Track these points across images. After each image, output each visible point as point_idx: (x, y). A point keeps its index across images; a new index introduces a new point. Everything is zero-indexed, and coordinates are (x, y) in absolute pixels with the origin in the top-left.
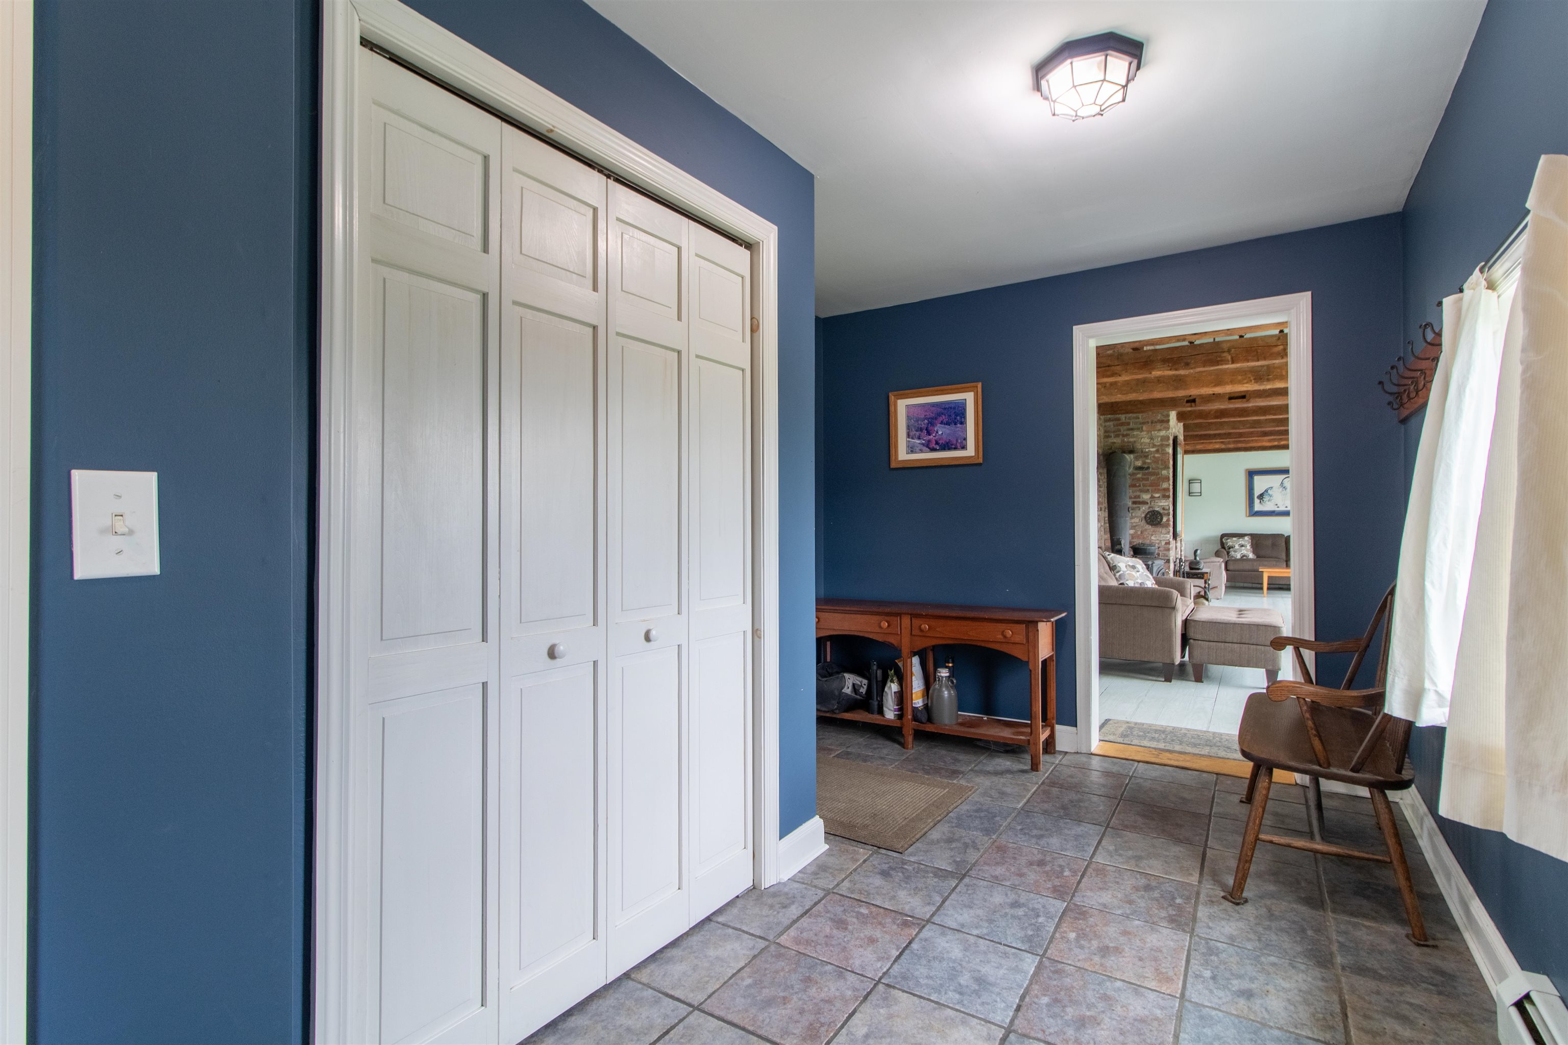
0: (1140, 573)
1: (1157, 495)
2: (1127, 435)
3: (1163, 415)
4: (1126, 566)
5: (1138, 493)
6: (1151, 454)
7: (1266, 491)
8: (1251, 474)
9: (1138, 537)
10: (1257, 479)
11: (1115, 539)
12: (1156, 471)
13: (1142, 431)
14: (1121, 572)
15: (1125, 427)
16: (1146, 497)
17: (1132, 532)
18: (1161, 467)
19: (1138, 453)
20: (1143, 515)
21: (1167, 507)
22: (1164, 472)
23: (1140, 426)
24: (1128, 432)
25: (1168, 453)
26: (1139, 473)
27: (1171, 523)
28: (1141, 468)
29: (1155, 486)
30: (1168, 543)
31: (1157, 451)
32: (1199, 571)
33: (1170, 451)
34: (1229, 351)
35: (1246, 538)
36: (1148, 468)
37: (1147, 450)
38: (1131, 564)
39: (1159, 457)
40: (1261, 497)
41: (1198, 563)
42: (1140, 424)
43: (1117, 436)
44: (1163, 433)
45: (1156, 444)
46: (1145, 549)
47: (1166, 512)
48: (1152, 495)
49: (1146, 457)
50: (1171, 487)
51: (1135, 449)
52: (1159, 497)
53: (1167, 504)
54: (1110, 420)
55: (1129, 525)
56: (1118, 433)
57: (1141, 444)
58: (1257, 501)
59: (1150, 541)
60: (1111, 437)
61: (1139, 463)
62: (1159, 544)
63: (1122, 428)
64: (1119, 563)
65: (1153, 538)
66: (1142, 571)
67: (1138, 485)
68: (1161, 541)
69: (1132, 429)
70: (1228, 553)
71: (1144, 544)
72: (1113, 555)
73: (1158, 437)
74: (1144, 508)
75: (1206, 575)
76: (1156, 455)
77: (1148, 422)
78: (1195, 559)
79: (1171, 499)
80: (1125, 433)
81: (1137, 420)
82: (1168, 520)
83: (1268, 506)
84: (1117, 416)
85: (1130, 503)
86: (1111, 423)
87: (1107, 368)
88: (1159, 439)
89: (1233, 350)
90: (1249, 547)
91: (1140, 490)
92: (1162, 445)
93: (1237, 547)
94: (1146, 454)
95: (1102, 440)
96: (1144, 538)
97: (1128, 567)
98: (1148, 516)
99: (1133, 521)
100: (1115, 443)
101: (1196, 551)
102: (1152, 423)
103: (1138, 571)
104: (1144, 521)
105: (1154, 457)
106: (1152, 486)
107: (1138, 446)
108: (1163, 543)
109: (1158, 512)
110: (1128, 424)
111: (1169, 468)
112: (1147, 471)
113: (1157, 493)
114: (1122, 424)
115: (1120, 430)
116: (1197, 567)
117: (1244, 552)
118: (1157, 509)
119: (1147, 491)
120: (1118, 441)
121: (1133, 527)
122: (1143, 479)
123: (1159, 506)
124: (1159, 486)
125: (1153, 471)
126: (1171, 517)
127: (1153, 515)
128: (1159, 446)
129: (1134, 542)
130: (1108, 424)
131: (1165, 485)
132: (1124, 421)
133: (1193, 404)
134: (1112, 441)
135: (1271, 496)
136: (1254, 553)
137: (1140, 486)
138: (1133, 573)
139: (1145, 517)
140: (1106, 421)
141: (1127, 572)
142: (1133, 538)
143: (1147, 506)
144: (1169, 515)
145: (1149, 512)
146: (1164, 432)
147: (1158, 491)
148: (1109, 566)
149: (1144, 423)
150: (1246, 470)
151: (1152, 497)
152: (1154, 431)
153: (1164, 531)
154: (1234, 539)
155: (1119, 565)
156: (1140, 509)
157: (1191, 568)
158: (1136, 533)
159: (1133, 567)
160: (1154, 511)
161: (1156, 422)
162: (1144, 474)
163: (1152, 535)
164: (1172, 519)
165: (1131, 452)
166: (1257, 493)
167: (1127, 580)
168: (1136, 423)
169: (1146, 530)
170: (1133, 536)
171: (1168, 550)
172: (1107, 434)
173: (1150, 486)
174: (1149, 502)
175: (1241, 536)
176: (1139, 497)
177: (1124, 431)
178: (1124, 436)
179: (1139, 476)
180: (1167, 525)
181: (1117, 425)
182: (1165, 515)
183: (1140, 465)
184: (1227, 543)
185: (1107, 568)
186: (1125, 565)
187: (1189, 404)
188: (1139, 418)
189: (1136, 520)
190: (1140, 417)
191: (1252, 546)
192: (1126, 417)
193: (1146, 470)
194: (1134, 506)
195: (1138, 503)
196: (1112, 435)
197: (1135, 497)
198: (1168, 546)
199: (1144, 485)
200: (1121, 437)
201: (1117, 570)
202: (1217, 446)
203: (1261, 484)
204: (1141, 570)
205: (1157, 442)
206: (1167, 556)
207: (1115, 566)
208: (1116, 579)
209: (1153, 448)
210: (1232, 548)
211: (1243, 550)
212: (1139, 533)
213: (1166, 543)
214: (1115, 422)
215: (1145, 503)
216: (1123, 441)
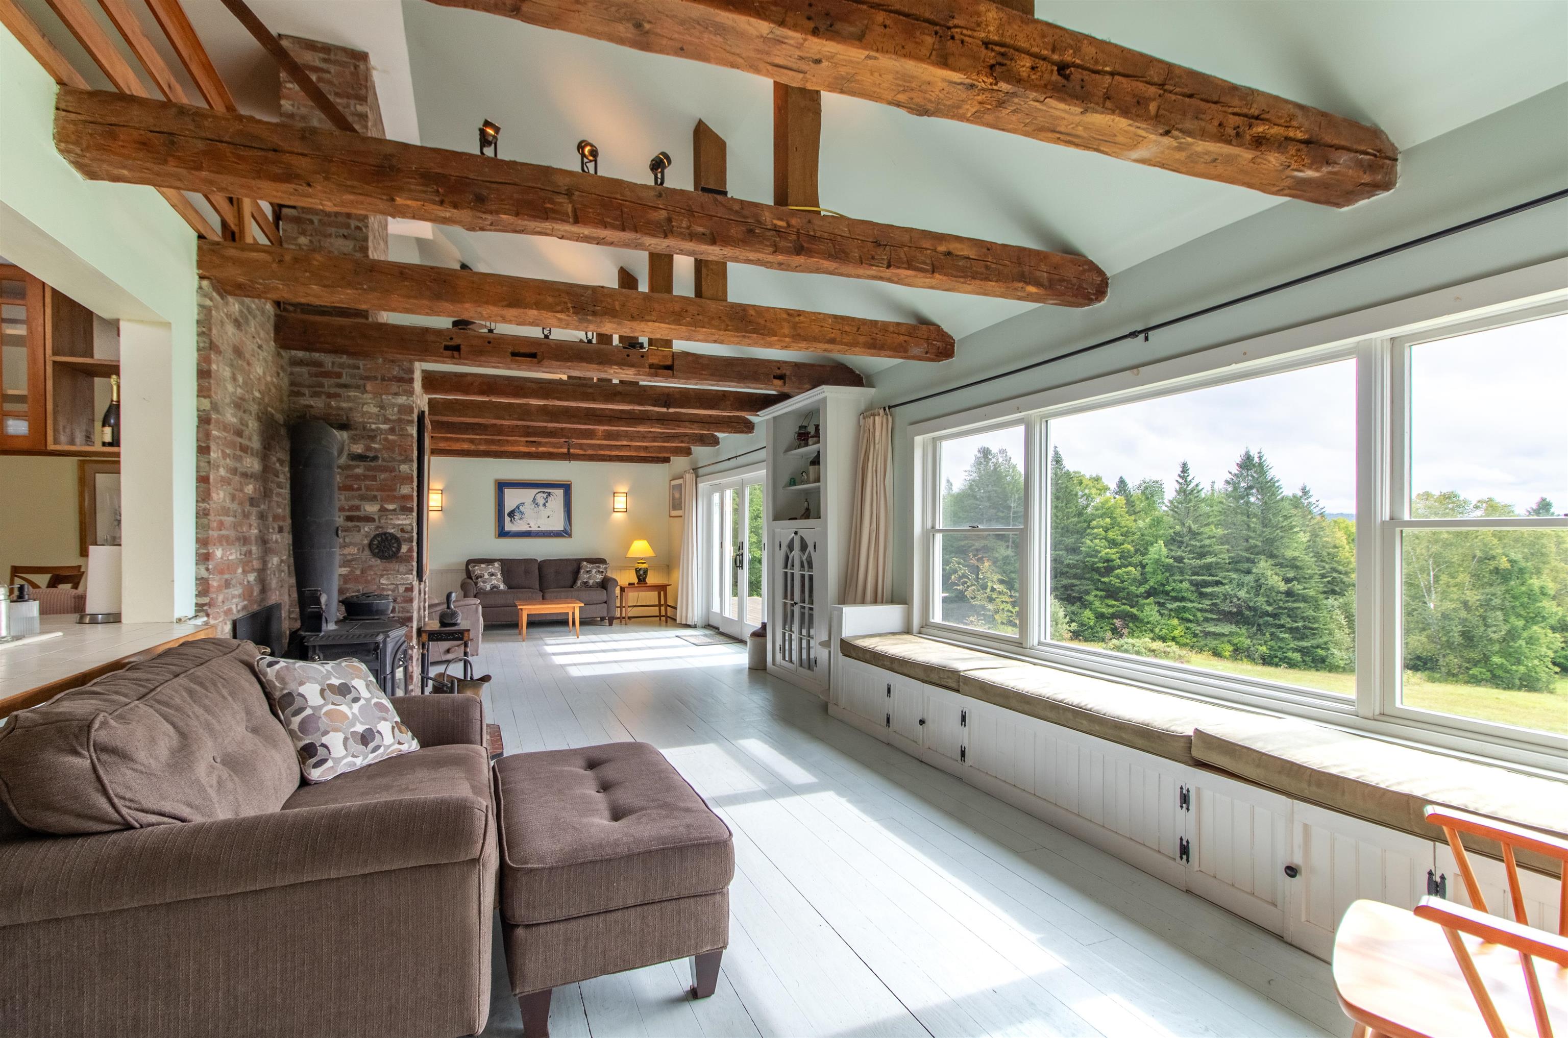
0: (362, 702)
1: (391, 507)
2: (336, 396)
3: (403, 369)
4: (322, 692)
5: (356, 502)
6: (381, 433)
7: (518, 507)
8: (501, 486)
9: (356, 580)
10: (508, 492)
11: (307, 593)
12: (390, 464)
13: (365, 391)
14: (308, 711)
15: (333, 381)
16: (371, 508)
17: (344, 571)
18: (399, 458)
19: (356, 429)
20: (366, 542)
21: (409, 528)
22: (404, 468)
23: (362, 382)
24: (338, 390)
25: (412, 436)
26: (358, 466)
27: (415, 555)
28: (361, 458)
29: (388, 491)
30: (410, 589)
31: (392, 430)
32: (456, 628)
33: (414, 431)
34: (569, 194)
35: (496, 565)
36: (375, 458)
37: (373, 426)
38: (336, 682)
39: (394, 441)
40: (511, 514)
41: (454, 614)
42: (361, 379)
43: (315, 395)
44: (402, 400)
45: (390, 417)
46: (369, 606)
47: (406, 536)
48: (382, 507)
49: (372, 438)
50: (415, 494)
51: (352, 422)
52: (394, 510)
53: (408, 522)
54: (300, 363)
55: (337, 559)
56: (318, 389)
57: (364, 414)
58: (507, 519)
59: (379, 587)
60: (304, 395)
61: (358, 449)
62: (393, 591)
63: (325, 381)
64: (302, 684)
65: (383, 581)
66: (368, 696)
67: (356, 486)
68: (397, 585)
69: (345, 386)
70: (476, 584)
71: (367, 595)
72: (283, 663)
73: (394, 405)
74: (368, 529)
75: (466, 634)
76: (390, 437)
77: (375, 378)
78: (448, 607)
79: (415, 514)
80: (332, 390)
81: (356, 371)
82: (410, 550)
83: (518, 526)
84: (316, 355)
85: (342, 519)
86: (304, 370)
87: (271, 155)
88: (396, 409)
89: (577, 193)
90: (499, 576)
91: (360, 495)
92: (400, 420)
93: (486, 576)
94: (372, 434)
95: (285, 399)
96: (367, 582)
97: (328, 693)
98: (376, 542)
99: (346, 551)
100: (312, 407)
101: (449, 596)
102: (383, 379)
103: (356, 700)
104: (367, 552)
105: (386, 439)
106: (382, 491)
107: (357, 418)
108: (401, 589)
109: (393, 536)
110: (339, 375)
111: (413, 461)
112: (372, 464)
113: (391, 502)
114: (327, 374)
115: (321, 385)
116: (453, 621)
117: (494, 582)
118: (392, 531)
119: (374, 499)
120: (318, 403)
121: (346, 563)
122: (366, 477)
123: (394, 526)
124: (395, 490)
125: (385, 464)
126: (415, 544)
127: (383, 541)
128: (394, 421)
129: (348, 589)
130: (297, 369)
131: (405, 490)
132: (330, 368)
133: (456, 354)
134: (307, 403)
135: (522, 513)
136: (505, 582)
137: (359, 489)
138: (344, 708)
139: (370, 545)
140: (295, 362)
141: (325, 710)
142: (345, 582)
143: (372, 526)
144: (412, 542)
145: (375, 537)
146: (405, 398)
147: (392, 499)
148: (268, 696)
149: (367, 378)
150: (496, 481)
151: (383, 510)
152: (388, 394)
153: (402, 568)
154: (483, 566)
155: (302, 690)
156: (359, 531)
157: (443, 624)
158: (351, 572)
159: (344, 690)
160: (385, 534)
161: (390, 380)
162: (368, 469)
163: (382, 576)
164: (415, 548)
165: (344, 427)
166: (507, 511)
167: (326, 733)
168: (353, 376)
169: (371, 567)
170: (345, 579)
171: (411, 600)
172: (296, 389)
173: (378, 490)
174: (376, 517)
175: (490, 562)
176: (358, 508)
177: (330, 387)
178: (330, 396)
179: (359, 471)
180: (408, 559)
181: (316, 375)
182: (405, 540)
183: (360, 451)
184: (474, 572)
185: (261, 707)
186: (318, 688)
187: (448, 353)
188: (358, 368)
189: (353, 550)
190: (361, 367)
191: (503, 574)
192: (333, 363)
193: (371, 461)
194: (350, 524)
195: (355, 518)
196: (306, 391)
197: (351, 509)
198: (410, 593)
199: (368, 488)
200: (324, 397)
201: (295, 706)
202: (466, 446)
203: (512, 498)
204: (365, 693)
205: (392, 414)
206: (408, 612)
207: (290, 694)
208: (291, 733)
209: (384, 423)
210: (481, 577)
211: (493, 579)
212: (358, 572)
213: (407, 590)
214: (314, 370)
215: (368, 519)
216: (329, 406)
